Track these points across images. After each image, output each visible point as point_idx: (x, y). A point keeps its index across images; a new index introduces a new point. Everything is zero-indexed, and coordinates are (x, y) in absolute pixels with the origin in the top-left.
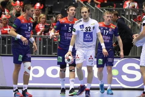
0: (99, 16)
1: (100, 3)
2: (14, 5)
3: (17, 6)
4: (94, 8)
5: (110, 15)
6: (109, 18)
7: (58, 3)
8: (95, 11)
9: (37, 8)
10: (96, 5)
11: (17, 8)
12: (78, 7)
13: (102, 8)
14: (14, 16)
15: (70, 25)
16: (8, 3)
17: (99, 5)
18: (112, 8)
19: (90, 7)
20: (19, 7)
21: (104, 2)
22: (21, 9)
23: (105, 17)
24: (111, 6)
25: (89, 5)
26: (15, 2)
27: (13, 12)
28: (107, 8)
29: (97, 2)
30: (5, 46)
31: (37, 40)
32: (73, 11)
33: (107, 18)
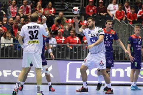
0: (131, 30)
1: (132, 21)
2: (67, 22)
3: (70, 23)
4: (127, 25)
5: (138, 29)
6: (138, 31)
7: (100, 20)
8: (128, 27)
9: (85, 24)
10: (129, 22)
11: (69, 25)
12: (115, 24)
13: (133, 24)
14: (68, 30)
15: (108, 34)
16: (62, 20)
17: (131, 22)
18: (141, 25)
19: (124, 23)
20: (71, 24)
21: (135, 20)
22: (73, 25)
23: (135, 31)
24: (140, 23)
25: (124, 22)
26: (67, 20)
27: (67, 27)
28: (138, 24)
29: (130, 20)
30: (60, 52)
31: (84, 48)
32: (110, 25)
33: (136, 31)
